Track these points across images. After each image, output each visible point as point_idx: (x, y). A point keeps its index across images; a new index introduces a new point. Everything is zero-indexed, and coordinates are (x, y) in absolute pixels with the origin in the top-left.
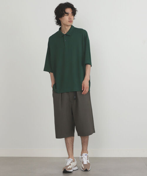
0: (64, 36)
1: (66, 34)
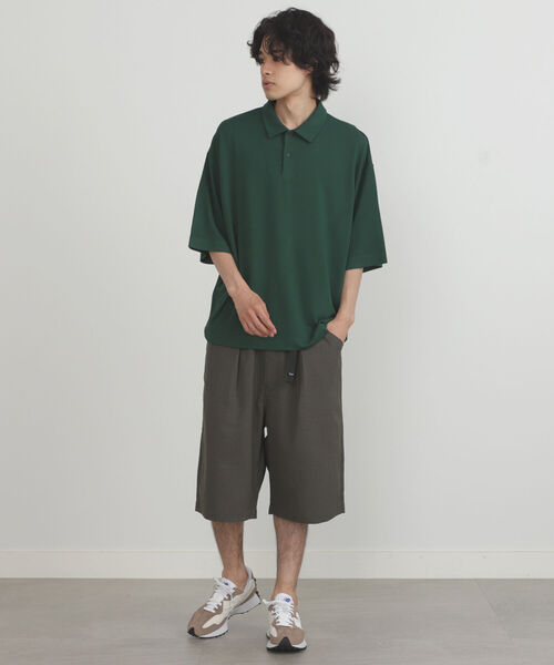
0: (287, 137)
1: (294, 133)
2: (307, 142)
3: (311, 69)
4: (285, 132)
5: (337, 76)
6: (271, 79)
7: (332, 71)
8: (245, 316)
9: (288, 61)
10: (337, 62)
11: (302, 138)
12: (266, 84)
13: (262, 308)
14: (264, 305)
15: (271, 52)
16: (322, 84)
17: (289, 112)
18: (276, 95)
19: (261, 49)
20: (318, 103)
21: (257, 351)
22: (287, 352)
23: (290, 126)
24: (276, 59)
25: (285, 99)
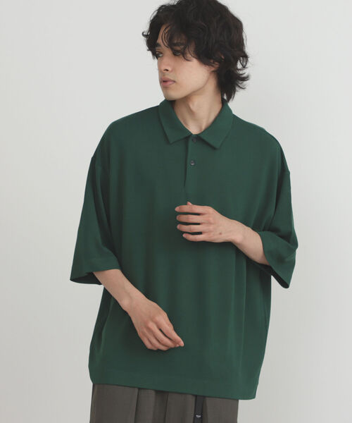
2: (214, 148)
3: (217, 65)
4: (189, 136)
5: (246, 72)
6: (169, 76)
7: (239, 66)
8: (145, 330)
9: (189, 56)
10: (246, 57)
11: (208, 144)
12: (164, 82)
13: (163, 319)
14: (165, 315)
15: (171, 45)
16: (228, 81)
17: (191, 113)
18: (176, 94)
19: (160, 41)
20: (224, 103)
21: (157, 392)
22: (196, 396)
23: (194, 129)
24: (175, 53)
25: (186, 99)
